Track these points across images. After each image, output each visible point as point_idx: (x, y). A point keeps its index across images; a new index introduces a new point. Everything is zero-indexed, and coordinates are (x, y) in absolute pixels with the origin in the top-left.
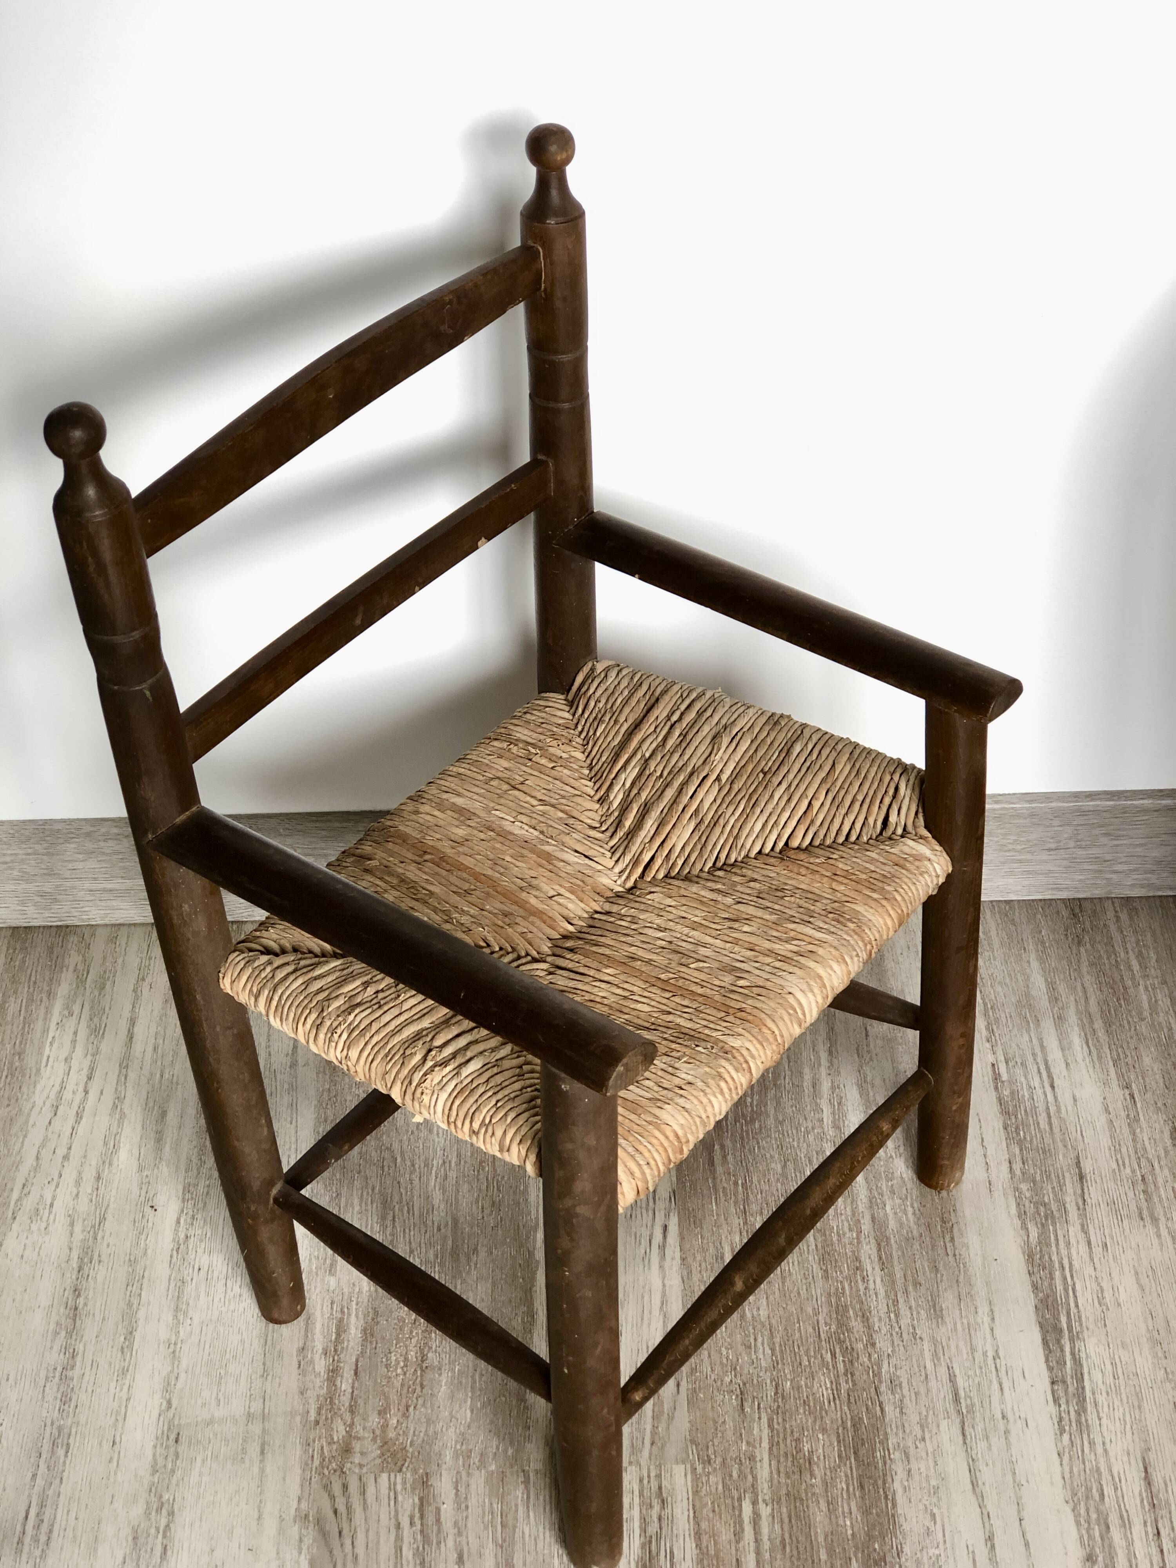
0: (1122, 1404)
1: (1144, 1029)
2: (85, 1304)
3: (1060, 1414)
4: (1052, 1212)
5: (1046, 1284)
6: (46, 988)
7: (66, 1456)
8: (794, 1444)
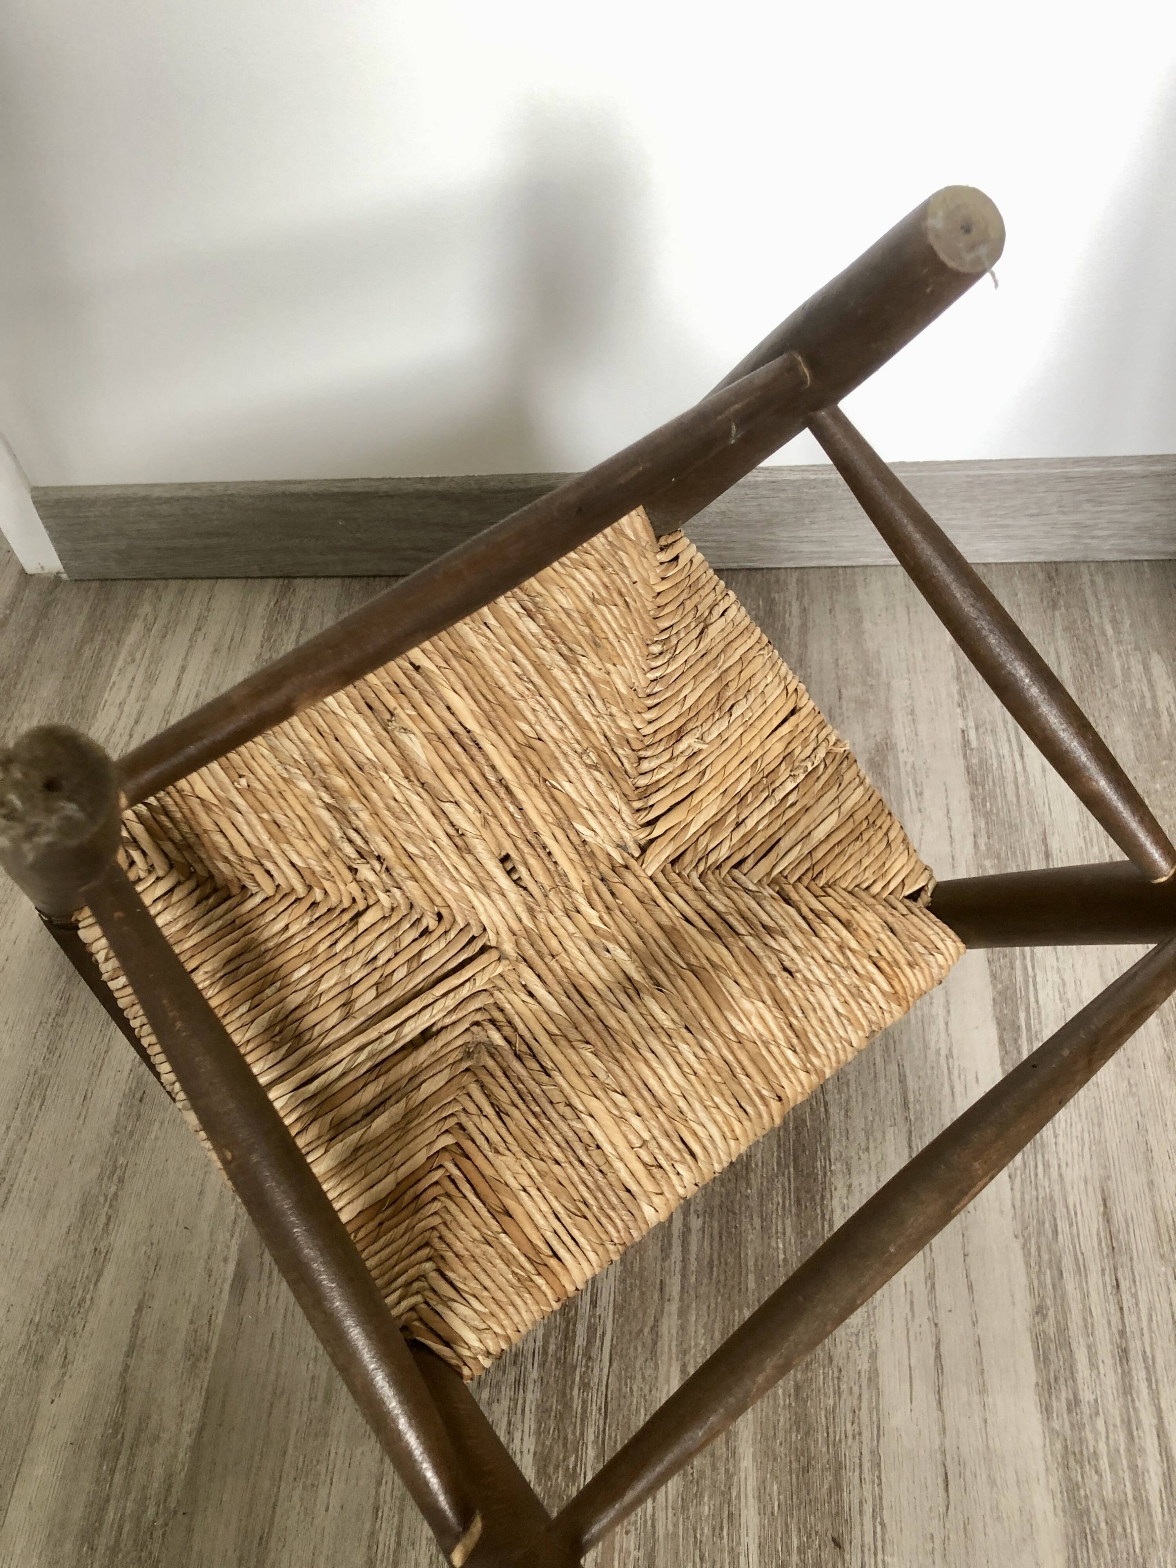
6: (117, 637)
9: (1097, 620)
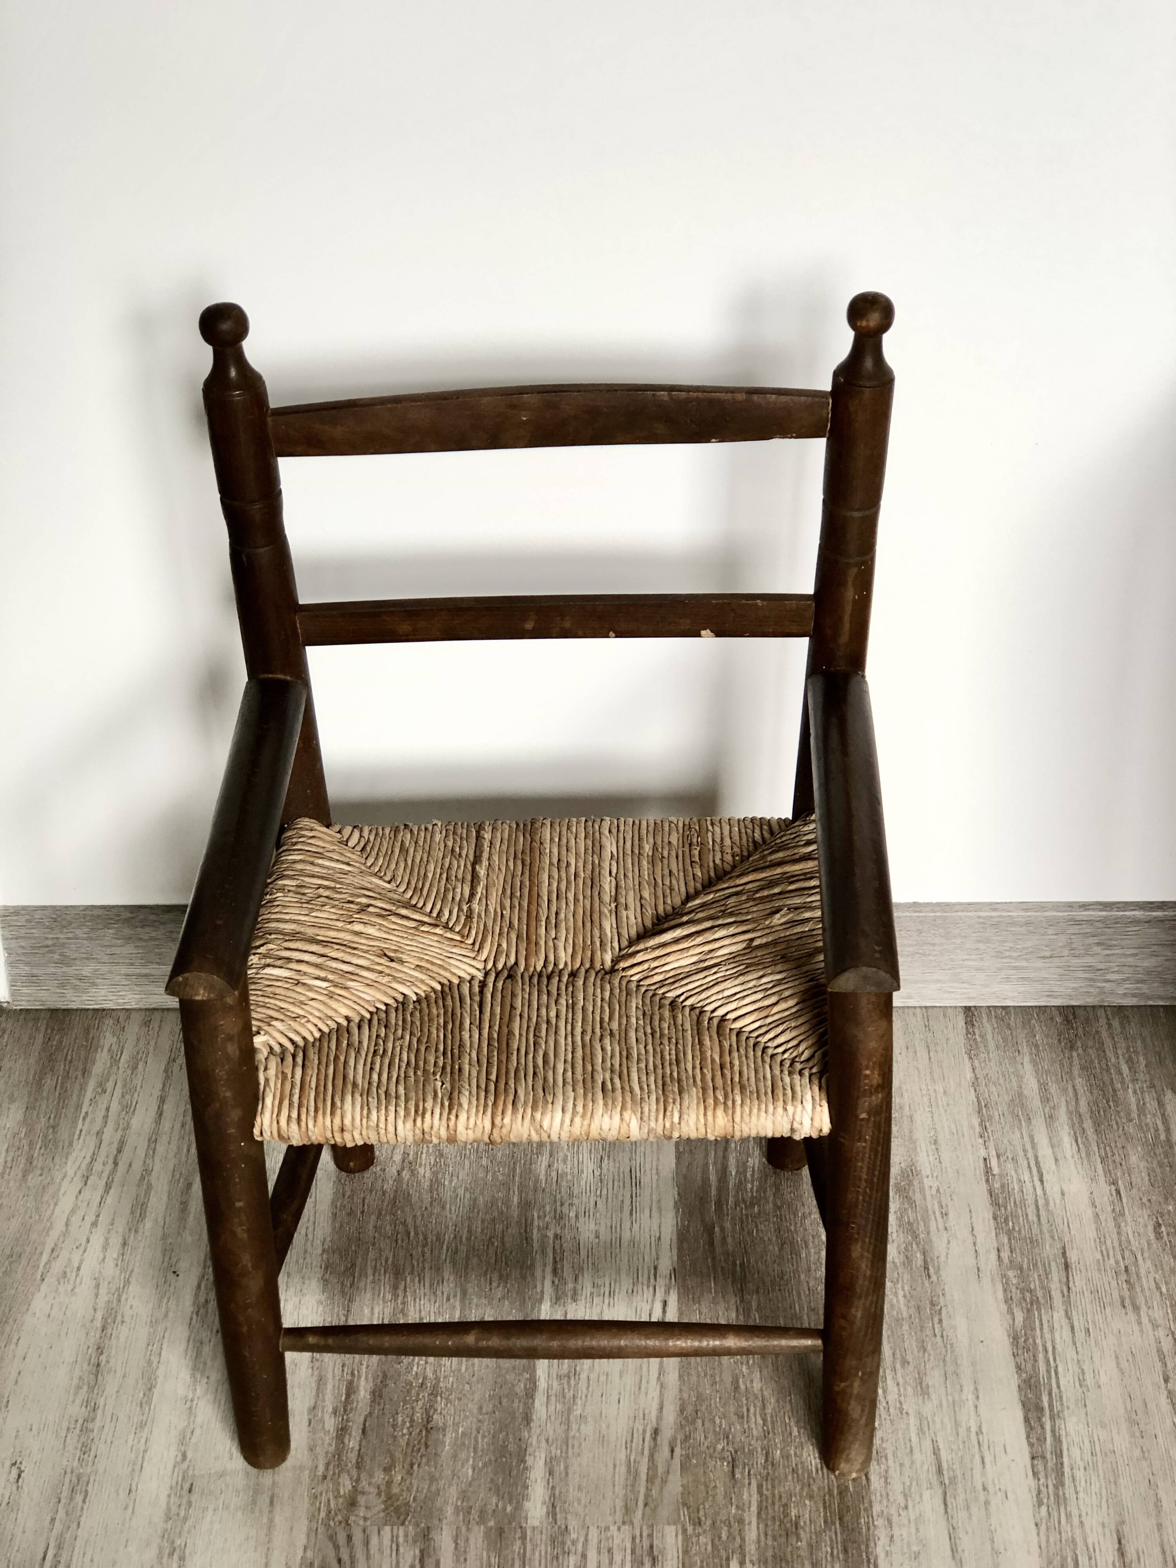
0: (1099, 1480)
1: (1131, 1129)
2: (108, 1362)
3: (1039, 1488)
4: (1038, 1298)
5: (1029, 1366)
6: (81, 1067)
7: (84, 1502)
8: (782, 1509)
9: (1113, 1060)
